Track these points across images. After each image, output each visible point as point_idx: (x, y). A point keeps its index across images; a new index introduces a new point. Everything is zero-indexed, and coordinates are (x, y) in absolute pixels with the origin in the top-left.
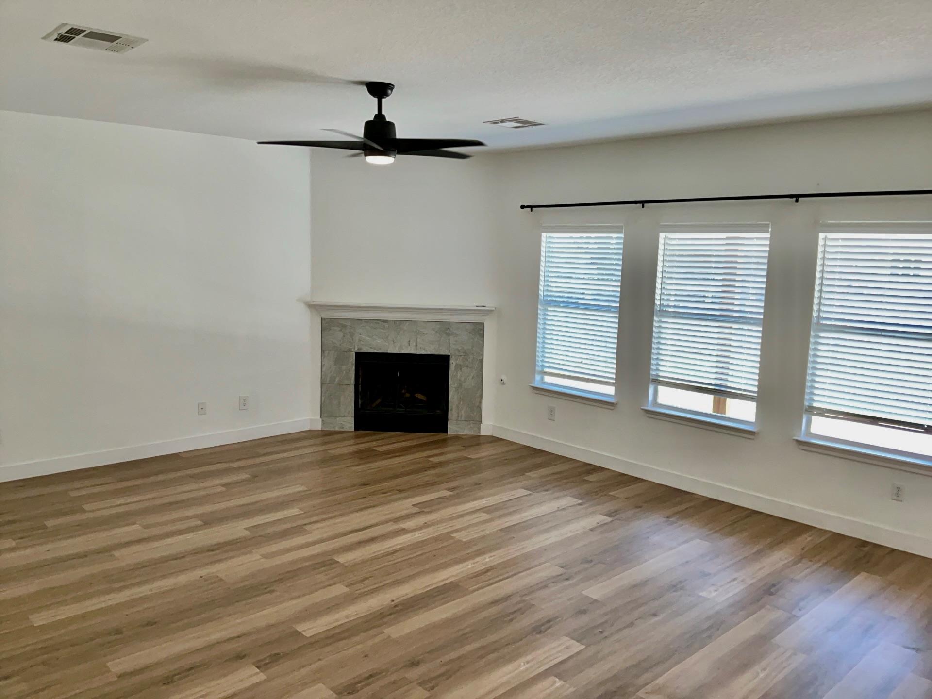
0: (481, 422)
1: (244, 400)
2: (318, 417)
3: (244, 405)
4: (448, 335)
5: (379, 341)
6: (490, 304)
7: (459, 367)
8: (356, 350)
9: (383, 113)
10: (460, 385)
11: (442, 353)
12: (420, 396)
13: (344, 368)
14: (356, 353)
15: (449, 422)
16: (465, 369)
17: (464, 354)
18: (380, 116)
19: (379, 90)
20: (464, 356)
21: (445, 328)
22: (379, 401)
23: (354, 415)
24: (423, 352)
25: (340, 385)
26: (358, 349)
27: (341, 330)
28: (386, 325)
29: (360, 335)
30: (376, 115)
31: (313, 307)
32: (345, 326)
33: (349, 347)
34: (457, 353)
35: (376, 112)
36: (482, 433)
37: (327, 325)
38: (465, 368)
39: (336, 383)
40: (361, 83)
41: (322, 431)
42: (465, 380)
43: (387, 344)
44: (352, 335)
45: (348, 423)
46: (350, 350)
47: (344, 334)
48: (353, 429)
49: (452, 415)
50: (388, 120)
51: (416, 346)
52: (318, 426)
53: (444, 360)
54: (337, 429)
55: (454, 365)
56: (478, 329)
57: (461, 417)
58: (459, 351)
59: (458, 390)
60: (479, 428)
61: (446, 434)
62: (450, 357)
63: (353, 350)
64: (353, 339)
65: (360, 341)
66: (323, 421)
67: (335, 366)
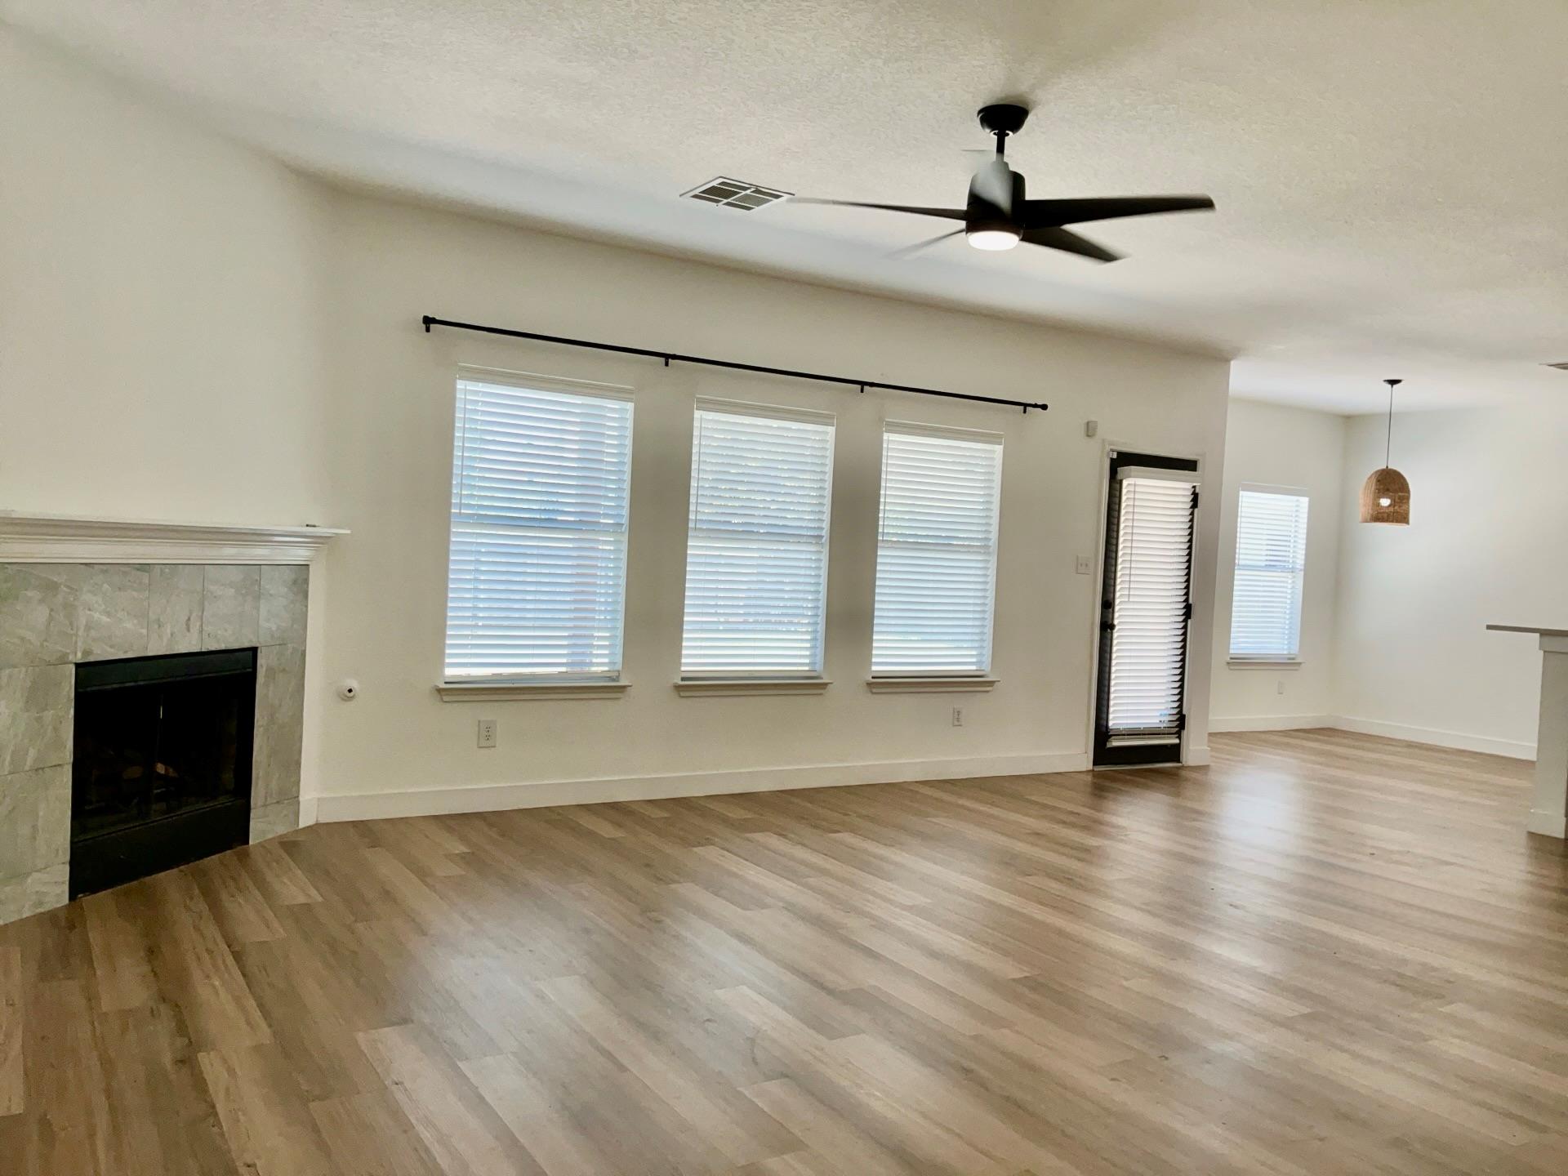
0: (299, 796)
4: (257, 597)
5: (128, 624)
7: (271, 675)
8: (79, 658)
10: (272, 719)
11: (244, 644)
13: (49, 715)
14: (78, 666)
15: (252, 815)
16: (279, 677)
21: (252, 581)
23: (68, 858)
24: (213, 645)
25: (38, 769)
26: (82, 655)
27: (41, 601)
28: (145, 575)
29: (90, 610)
32: (52, 587)
33: (63, 650)
34: (270, 641)
36: (301, 824)
39: (27, 768)
42: (279, 706)
43: (144, 631)
44: (69, 608)
45: (51, 885)
46: (64, 660)
47: (52, 610)
48: (66, 900)
51: (201, 630)
53: (247, 661)
54: (26, 913)
59: (268, 730)
61: (242, 849)
62: (260, 652)
63: (70, 657)
64: (71, 624)
65: (88, 628)
67: (26, 714)
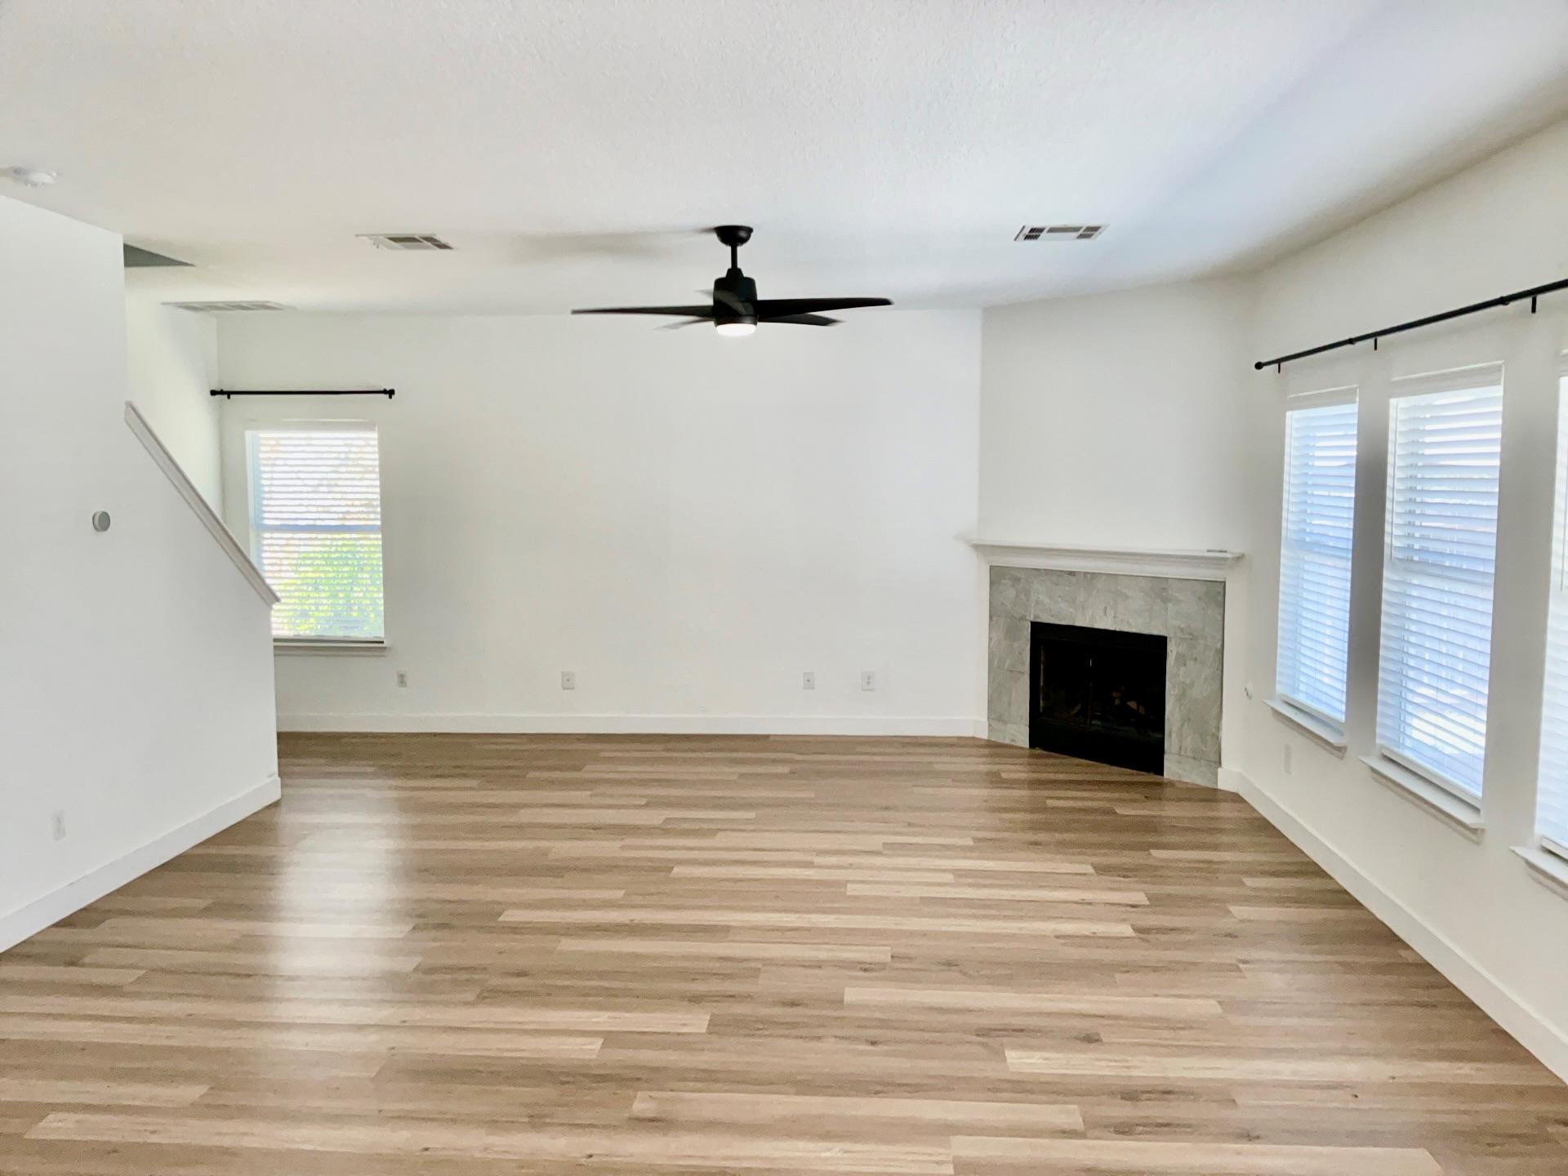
0: (1219, 764)
1: (869, 678)
2: (984, 719)
3: (868, 683)
4: (1165, 601)
5: (1063, 605)
6: (1234, 548)
7: (1182, 659)
8: (1032, 619)
9: (739, 266)
10: (1184, 693)
11: (1155, 632)
12: (1133, 704)
13: (1016, 645)
14: (1033, 624)
15: (1166, 756)
16: (1190, 663)
17: (1190, 637)
18: (734, 272)
19: (733, 236)
20: (1191, 639)
21: (1160, 589)
22: (1078, 707)
23: (1028, 723)
24: (1126, 629)
25: (1011, 671)
26: (1034, 618)
27: (1013, 586)
28: (1073, 579)
29: (1038, 594)
30: (729, 271)
31: (981, 549)
32: (1017, 580)
33: (1024, 613)
34: (1179, 634)
35: (730, 266)
36: (1221, 786)
37: (997, 576)
38: (1192, 663)
39: (1006, 668)
40: (709, 230)
41: (988, 740)
42: (1192, 685)
43: (1075, 611)
44: (1027, 593)
45: (1019, 733)
46: (1022, 618)
47: (1018, 592)
48: (1027, 745)
49: (1171, 744)
50: (745, 274)
51: (1115, 617)
52: (983, 734)
53: (1158, 644)
54: (1007, 742)
55: (1175, 653)
56: (1215, 593)
57: (1186, 750)
58: (1182, 630)
59: (1180, 700)
60: (1216, 775)
61: (1159, 777)
62: (1168, 640)
63: (1028, 618)
64: (1028, 600)
65: (1037, 603)
66: (990, 725)
67: (1006, 642)
